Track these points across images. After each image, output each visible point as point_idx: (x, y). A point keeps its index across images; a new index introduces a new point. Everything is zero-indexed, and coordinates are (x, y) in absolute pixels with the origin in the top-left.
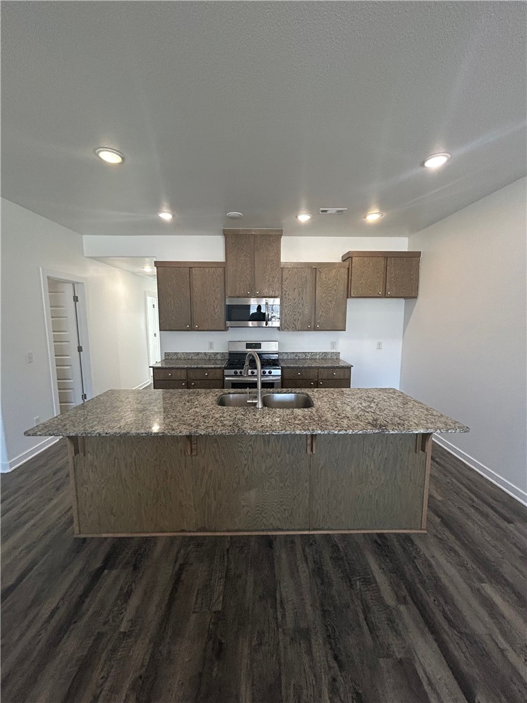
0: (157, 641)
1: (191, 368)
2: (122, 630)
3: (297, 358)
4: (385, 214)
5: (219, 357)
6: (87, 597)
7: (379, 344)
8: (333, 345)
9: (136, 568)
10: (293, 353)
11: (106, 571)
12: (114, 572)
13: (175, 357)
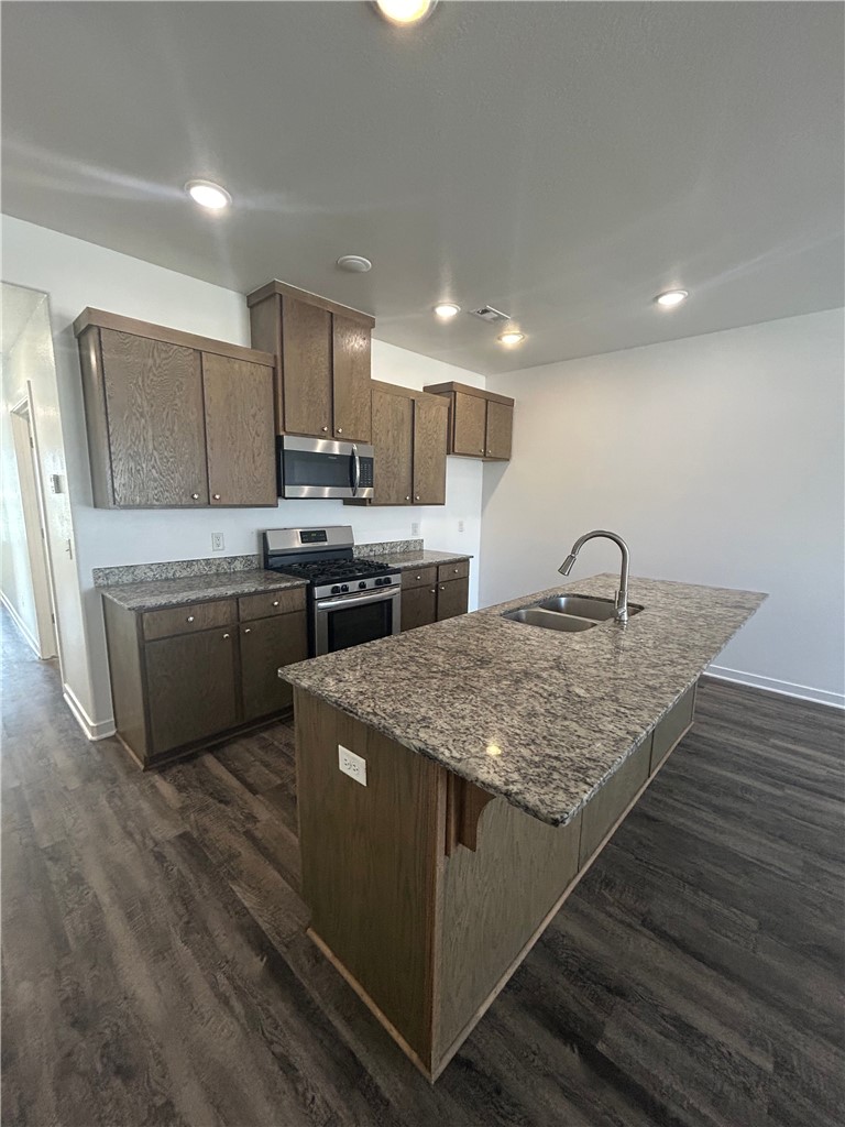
0: (801, 1021)
1: (244, 595)
2: (769, 1067)
3: (372, 554)
4: (527, 336)
5: (238, 566)
6: (664, 1109)
7: (461, 524)
8: (415, 528)
9: (620, 993)
10: (367, 546)
11: (601, 1047)
12: (611, 1032)
13: (127, 578)
